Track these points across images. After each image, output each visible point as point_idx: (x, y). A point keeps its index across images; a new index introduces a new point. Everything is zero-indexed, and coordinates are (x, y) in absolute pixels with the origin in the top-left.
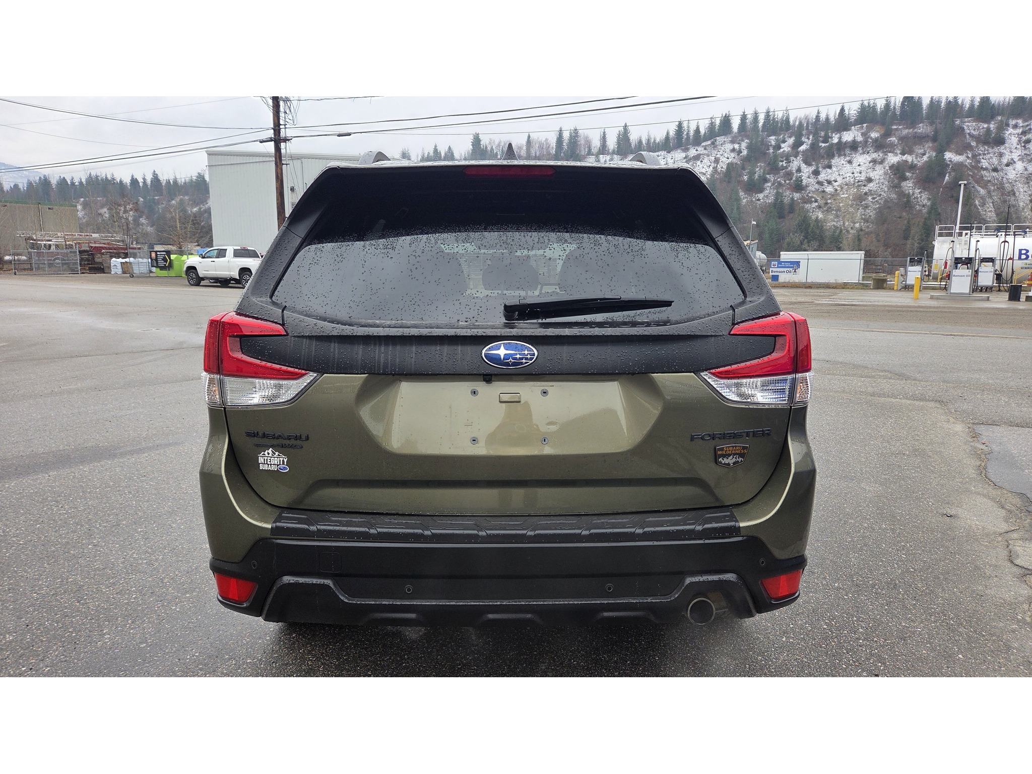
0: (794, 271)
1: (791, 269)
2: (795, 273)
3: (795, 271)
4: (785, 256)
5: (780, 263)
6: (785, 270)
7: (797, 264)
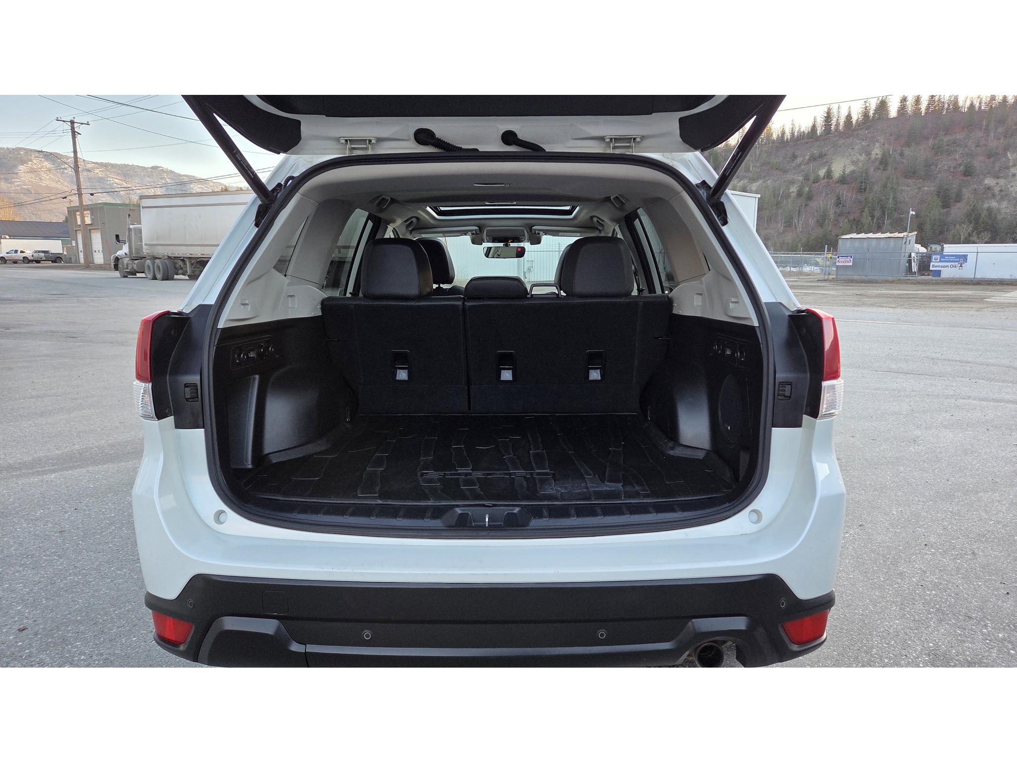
0: (959, 265)
1: (957, 264)
2: (961, 268)
3: (961, 266)
4: (950, 249)
5: (942, 256)
6: (949, 264)
7: (964, 258)
